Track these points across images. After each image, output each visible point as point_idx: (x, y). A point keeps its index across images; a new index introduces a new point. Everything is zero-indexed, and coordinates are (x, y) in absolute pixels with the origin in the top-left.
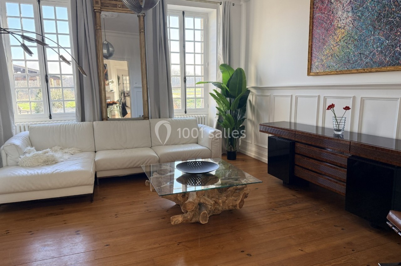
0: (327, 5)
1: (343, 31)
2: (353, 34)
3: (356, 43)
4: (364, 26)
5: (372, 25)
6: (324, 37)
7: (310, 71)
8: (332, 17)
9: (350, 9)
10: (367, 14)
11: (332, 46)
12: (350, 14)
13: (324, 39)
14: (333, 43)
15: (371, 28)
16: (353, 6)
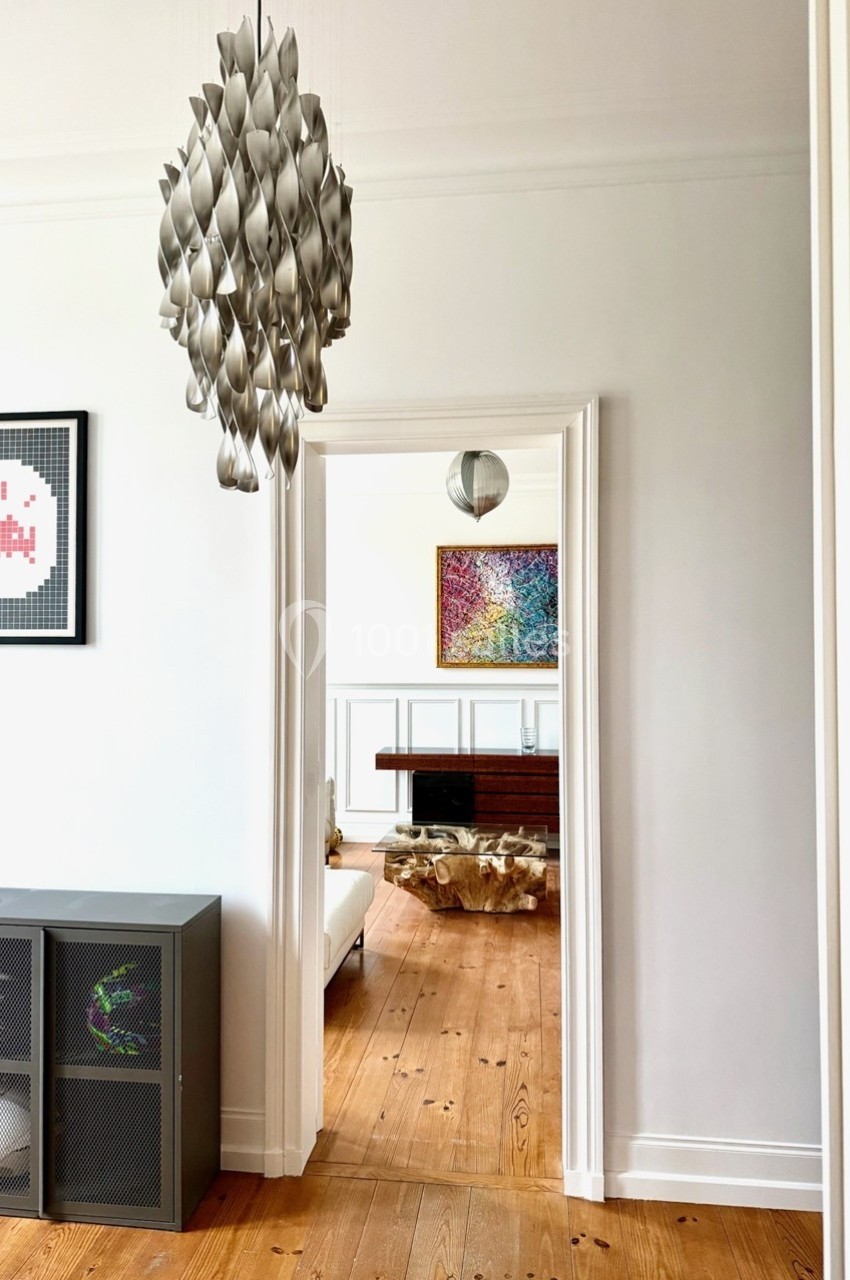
0: (469, 567)
1: (500, 608)
2: (517, 616)
3: (522, 628)
4: (532, 609)
5: (545, 610)
6: (465, 611)
7: (443, 661)
8: (478, 586)
9: (509, 582)
10: (535, 594)
11: (482, 627)
12: (510, 589)
13: (465, 614)
14: (484, 623)
15: (542, 612)
16: (515, 580)
